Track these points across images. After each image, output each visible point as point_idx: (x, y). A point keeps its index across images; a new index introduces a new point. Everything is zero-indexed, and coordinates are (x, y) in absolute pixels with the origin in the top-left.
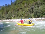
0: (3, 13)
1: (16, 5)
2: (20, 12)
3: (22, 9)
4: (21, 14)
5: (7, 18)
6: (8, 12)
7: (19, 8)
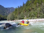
0: (16, 14)
1: (28, 6)
2: (32, 12)
3: (33, 9)
4: (33, 14)
5: (20, 19)
6: (20, 13)
7: (30, 8)
